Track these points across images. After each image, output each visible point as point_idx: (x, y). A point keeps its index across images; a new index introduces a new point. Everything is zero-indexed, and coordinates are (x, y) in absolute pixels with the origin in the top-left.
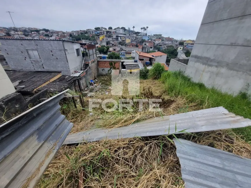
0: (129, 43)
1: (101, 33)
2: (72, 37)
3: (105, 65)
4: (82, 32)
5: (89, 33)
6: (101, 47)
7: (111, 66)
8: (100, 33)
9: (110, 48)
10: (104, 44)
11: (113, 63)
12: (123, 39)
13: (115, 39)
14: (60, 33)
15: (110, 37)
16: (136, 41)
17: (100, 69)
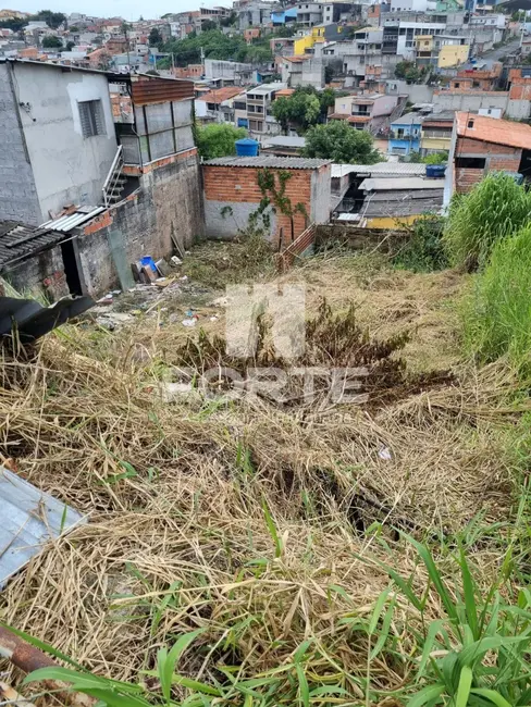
0: (454, 68)
1: (308, 15)
2: (161, 48)
3: (238, 187)
4: (209, 17)
5: (244, 22)
6: (294, 94)
7: (264, 193)
8: (301, 15)
9: (338, 102)
10: (313, 78)
11: (276, 178)
12: (423, 47)
13: (378, 46)
14: (110, 29)
15: (352, 37)
16: (501, 52)
17: (213, 207)
